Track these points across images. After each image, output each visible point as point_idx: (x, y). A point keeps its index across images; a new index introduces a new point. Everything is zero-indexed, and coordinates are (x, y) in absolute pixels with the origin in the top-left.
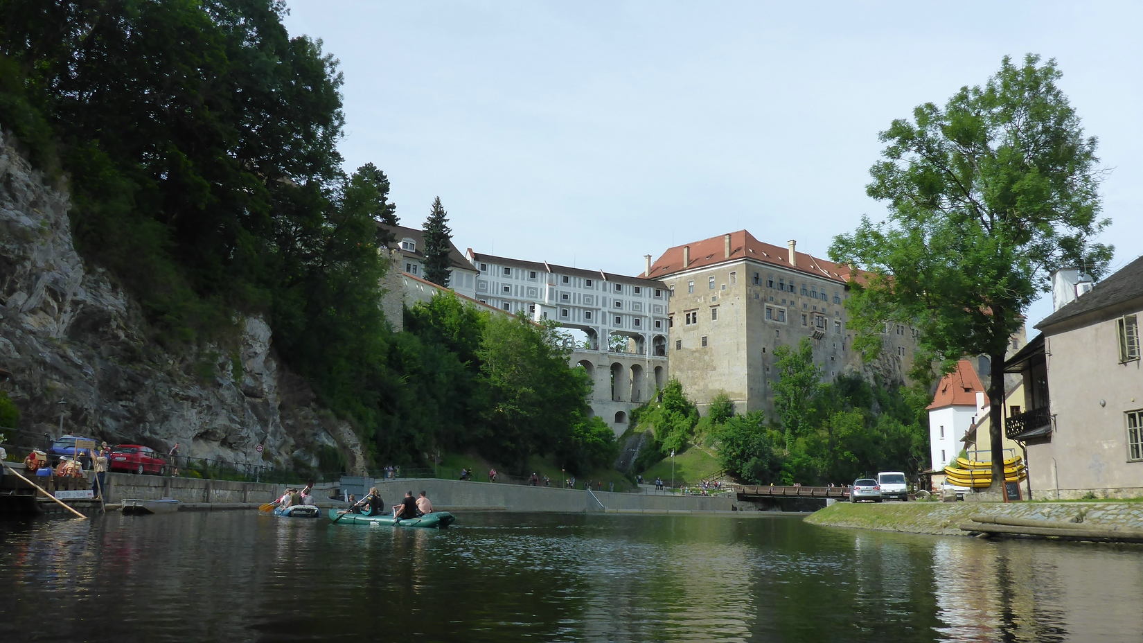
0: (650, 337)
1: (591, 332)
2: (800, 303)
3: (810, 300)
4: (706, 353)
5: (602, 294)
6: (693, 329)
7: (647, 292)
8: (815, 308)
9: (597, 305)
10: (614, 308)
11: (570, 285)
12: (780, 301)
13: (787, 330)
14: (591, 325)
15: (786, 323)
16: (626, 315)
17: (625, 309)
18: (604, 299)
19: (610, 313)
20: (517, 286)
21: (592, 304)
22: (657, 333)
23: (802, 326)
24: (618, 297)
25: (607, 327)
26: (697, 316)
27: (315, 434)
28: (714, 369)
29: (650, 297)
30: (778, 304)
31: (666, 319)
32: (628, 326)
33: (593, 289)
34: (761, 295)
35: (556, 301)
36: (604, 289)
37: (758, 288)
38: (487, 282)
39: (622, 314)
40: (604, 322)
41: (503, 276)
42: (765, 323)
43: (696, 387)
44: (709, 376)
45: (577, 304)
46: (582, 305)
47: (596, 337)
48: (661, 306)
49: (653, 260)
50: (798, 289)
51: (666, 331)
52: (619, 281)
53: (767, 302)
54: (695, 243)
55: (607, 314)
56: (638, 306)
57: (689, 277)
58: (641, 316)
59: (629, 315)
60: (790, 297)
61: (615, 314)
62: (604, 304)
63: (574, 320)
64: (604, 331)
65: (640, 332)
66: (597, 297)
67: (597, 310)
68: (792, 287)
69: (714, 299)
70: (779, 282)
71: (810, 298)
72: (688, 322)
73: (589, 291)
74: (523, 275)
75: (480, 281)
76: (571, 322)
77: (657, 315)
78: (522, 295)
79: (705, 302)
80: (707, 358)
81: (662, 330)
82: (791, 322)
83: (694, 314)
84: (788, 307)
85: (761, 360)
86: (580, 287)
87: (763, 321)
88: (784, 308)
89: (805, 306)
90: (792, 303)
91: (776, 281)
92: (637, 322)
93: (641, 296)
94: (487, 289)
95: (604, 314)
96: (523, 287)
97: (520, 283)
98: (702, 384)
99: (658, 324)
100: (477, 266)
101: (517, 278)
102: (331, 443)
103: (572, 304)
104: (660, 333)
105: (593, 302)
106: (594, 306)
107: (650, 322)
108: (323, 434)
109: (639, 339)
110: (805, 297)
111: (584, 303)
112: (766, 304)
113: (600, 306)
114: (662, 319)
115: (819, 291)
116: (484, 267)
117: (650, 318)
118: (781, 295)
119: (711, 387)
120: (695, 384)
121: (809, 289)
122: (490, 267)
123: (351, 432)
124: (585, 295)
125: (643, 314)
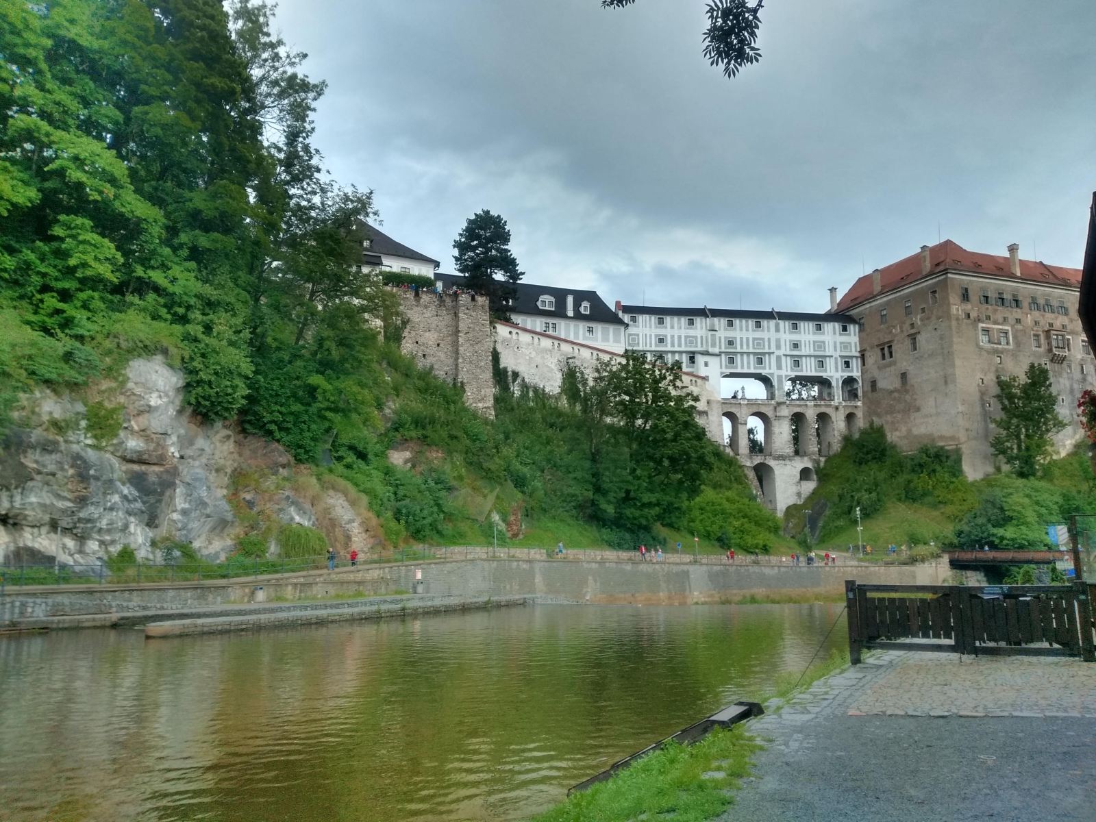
0: (837, 380)
1: (766, 380)
2: (1029, 320)
3: (1043, 316)
4: (907, 391)
5: (777, 336)
6: (890, 365)
7: (831, 328)
8: (1051, 325)
9: (769, 348)
10: (791, 350)
11: (735, 329)
12: (1001, 320)
13: (1013, 355)
14: (764, 372)
15: (1011, 347)
16: (806, 356)
17: (804, 351)
18: (778, 341)
19: (786, 355)
20: (673, 337)
21: (764, 348)
22: (846, 375)
23: (1034, 349)
24: (795, 337)
25: (783, 373)
26: (893, 348)
28: (918, 409)
29: (835, 333)
30: (998, 324)
31: (857, 357)
32: (809, 369)
33: (763, 331)
34: (973, 315)
35: (720, 348)
36: (777, 330)
37: (968, 307)
38: (638, 335)
39: (800, 356)
40: (779, 367)
41: (656, 327)
42: (981, 349)
43: (897, 433)
44: (912, 418)
45: (745, 350)
46: (751, 350)
47: (772, 386)
48: (850, 343)
50: (1025, 304)
51: (858, 372)
52: (795, 318)
53: (983, 322)
55: (783, 359)
56: (820, 345)
57: (881, 305)
58: (825, 357)
59: (810, 356)
60: (1017, 313)
61: (792, 356)
62: (778, 347)
63: (742, 367)
64: (780, 377)
65: (824, 375)
66: (769, 339)
67: (770, 354)
68: (1017, 301)
69: (912, 325)
70: (997, 296)
71: (1042, 312)
72: (884, 357)
73: (758, 334)
74: (679, 323)
75: (630, 335)
76: (739, 370)
77: (844, 354)
78: (680, 345)
79: (902, 331)
80: (908, 397)
81: (852, 371)
82: (1018, 344)
83: (890, 347)
84: (1012, 327)
85: (978, 394)
86: (747, 330)
87: (977, 345)
88: (1006, 328)
89: (1036, 323)
90: (1018, 321)
91: (992, 295)
92: (821, 364)
93: (823, 333)
94: (638, 343)
95: (779, 358)
96: (680, 337)
97: (676, 332)
98: (904, 429)
99: (847, 364)
100: (626, 318)
101: (672, 327)
103: (739, 350)
104: (850, 374)
105: (764, 345)
106: (766, 350)
107: (836, 363)
109: (824, 383)
110: (1036, 314)
111: (754, 348)
112: (981, 325)
113: (773, 349)
114: (852, 357)
115: (1055, 303)
116: (634, 319)
117: (836, 359)
118: (1001, 312)
119: (915, 431)
120: (897, 430)
121: (1041, 302)
122: (641, 318)
124: (754, 339)
125: (827, 354)
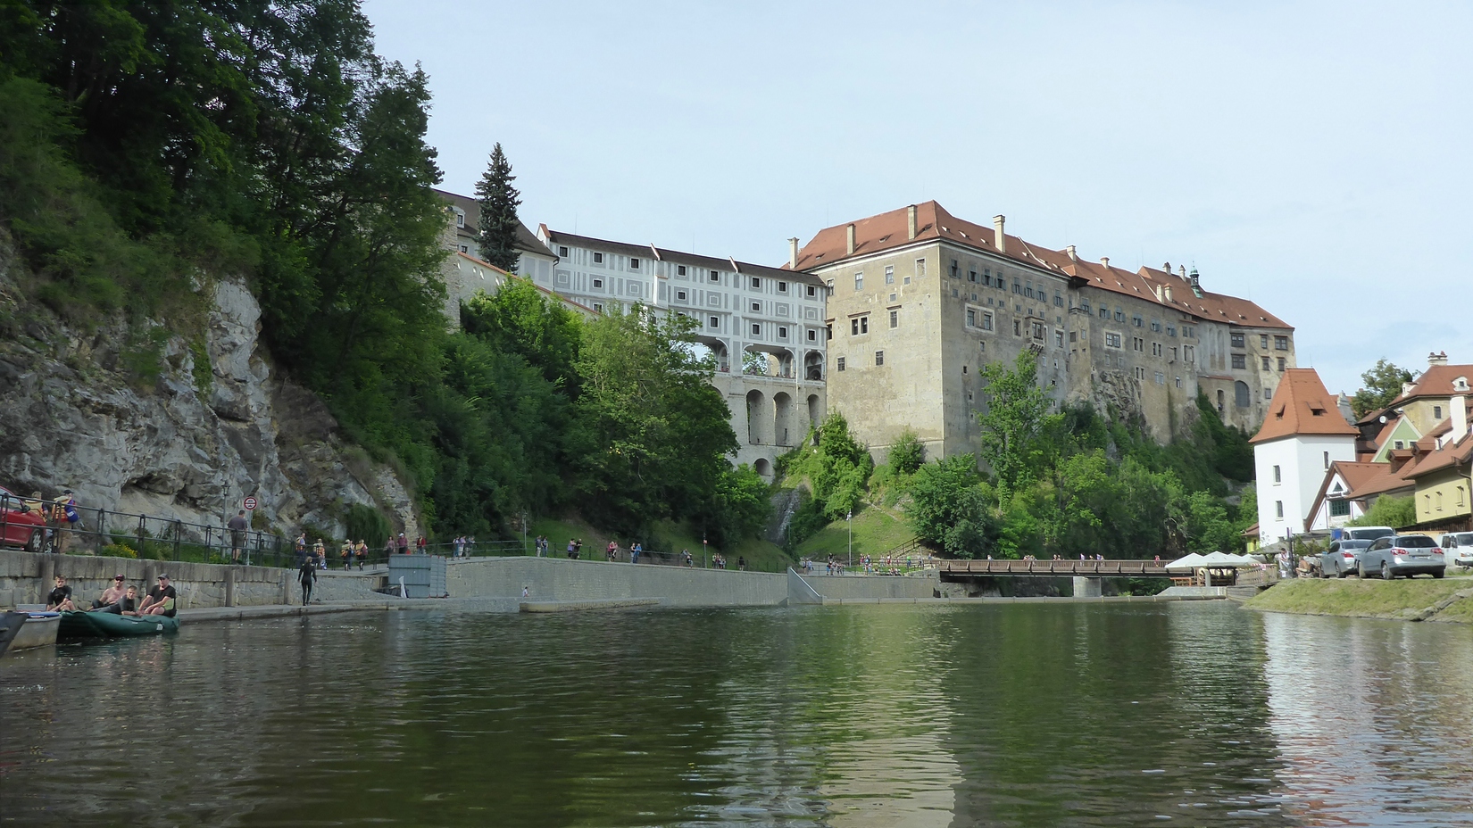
0: (800, 353)
1: (717, 346)
2: (1011, 304)
3: (1024, 300)
4: (882, 374)
5: (734, 290)
6: (863, 341)
7: (796, 288)
8: (1030, 311)
9: (726, 307)
10: (750, 312)
11: (688, 279)
12: (986, 301)
13: (995, 342)
14: (719, 336)
15: (994, 332)
16: (767, 321)
17: (764, 314)
18: (736, 298)
19: (745, 318)
20: (612, 280)
21: (720, 306)
22: (810, 348)
23: (1015, 337)
24: (756, 296)
25: (740, 339)
26: (868, 323)
27: (338, 486)
28: (895, 397)
29: (800, 296)
30: (983, 305)
31: (823, 328)
32: (770, 337)
33: (720, 284)
34: (961, 292)
35: (669, 301)
36: (736, 285)
37: (957, 282)
38: (569, 273)
39: (761, 321)
40: (736, 332)
41: (592, 265)
42: (967, 332)
43: (868, 423)
44: (886, 406)
45: (698, 306)
46: (705, 307)
47: (725, 354)
48: (816, 309)
49: (802, 245)
50: (1009, 284)
51: (823, 345)
52: (756, 273)
53: (969, 302)
54: (861, 221)
55: (741, 320)
56: (783, 308)
57: (857, 268)
58: (788, 324)
59: (772, 322)
60: (999, 295)
61: (751, 320)
62: (736, 307)
64: (736, 344)
65: (787, 346)
66: (726, 295)
67: (726, 314)
68: (1000, 281)
69: (893, 297)
70: (984, 274)
71: (1024, 297)
72: (855, 331)
73: (714, 287)
74: (621, 263)
75: (559, 272)
77: (809, 322)
78: (620, 292)
79: (880, 302)
80: (883, 381)
81: (817, 344)
82: (1000, 330)
83: (864, 320)
84: (996, 310)
85: (961, 384)
86: (702, 281)
87: (963, 328)
88: (990, 310)
89: (1018, 308)
90: (1001, 304)
91: (980, 272)
92: (783, 332)
93: (788, 295)
94: (569, 284)
95: (736, 320)
96: (620, 281)
97: (616, 274)
98: (876, 418)
99: (812, 335)
100: (555, 249)
101: (612, 267)
102: (364, 501)
103: (691, 305)
104: (814, 348)
105: (720, 303)
106: (723, 309)
107: (800, 333)
108: (351, 485)
109: (784, 356)
110: (1018, 296)
111: (708, 305)
112: (967, 305)
113: (730, 308)
114: (817, 328)
115: (1035, 288)
116: (564, 252)
117: (800, 327)
118: (987, 293)
119: (889, 422)
120: (867, 419)
121: (1023, 284)
122: (574, 252)
123: (396, 482)
124: (709, 293)
125: (790, 320)
